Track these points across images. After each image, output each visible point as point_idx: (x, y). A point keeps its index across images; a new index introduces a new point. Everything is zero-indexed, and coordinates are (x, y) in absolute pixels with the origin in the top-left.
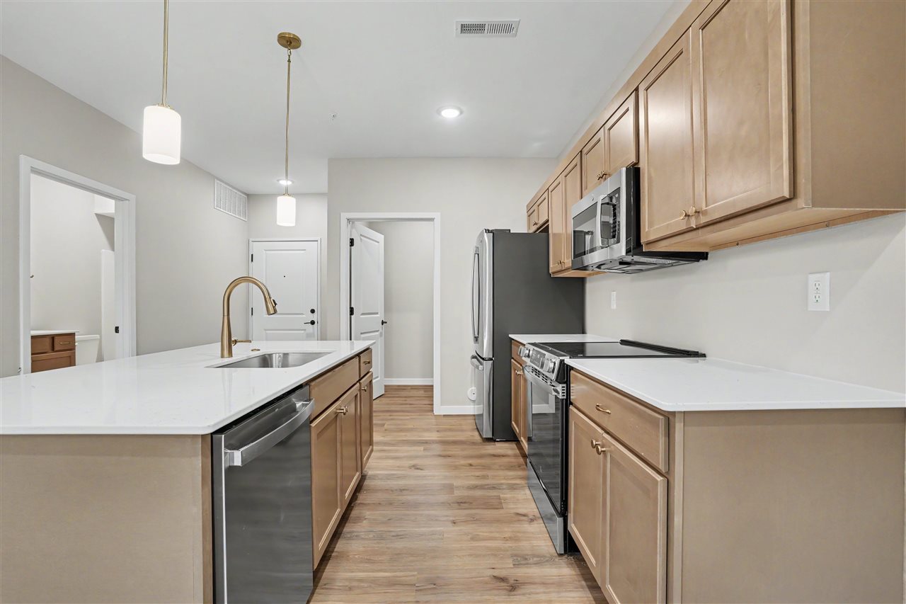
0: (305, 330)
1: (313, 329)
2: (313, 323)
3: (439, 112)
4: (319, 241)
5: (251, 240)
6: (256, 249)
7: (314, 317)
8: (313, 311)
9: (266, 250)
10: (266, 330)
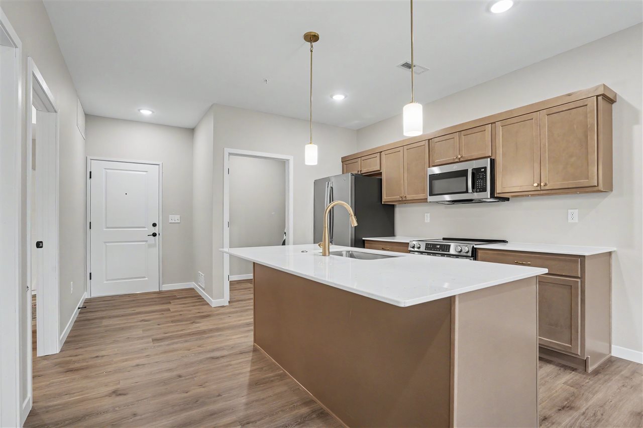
0: (146, 241)
1: (155, 241)
2: (154, 235)
3: (332, 97)
4: (161, 166)
5: (89, 158)
6: (95, 167)
7: (155, 230)
8: (154, 225)
9: (105, 169)
10: (105, 242)
